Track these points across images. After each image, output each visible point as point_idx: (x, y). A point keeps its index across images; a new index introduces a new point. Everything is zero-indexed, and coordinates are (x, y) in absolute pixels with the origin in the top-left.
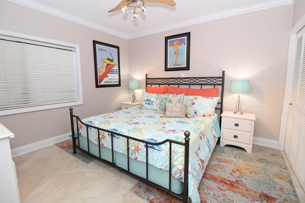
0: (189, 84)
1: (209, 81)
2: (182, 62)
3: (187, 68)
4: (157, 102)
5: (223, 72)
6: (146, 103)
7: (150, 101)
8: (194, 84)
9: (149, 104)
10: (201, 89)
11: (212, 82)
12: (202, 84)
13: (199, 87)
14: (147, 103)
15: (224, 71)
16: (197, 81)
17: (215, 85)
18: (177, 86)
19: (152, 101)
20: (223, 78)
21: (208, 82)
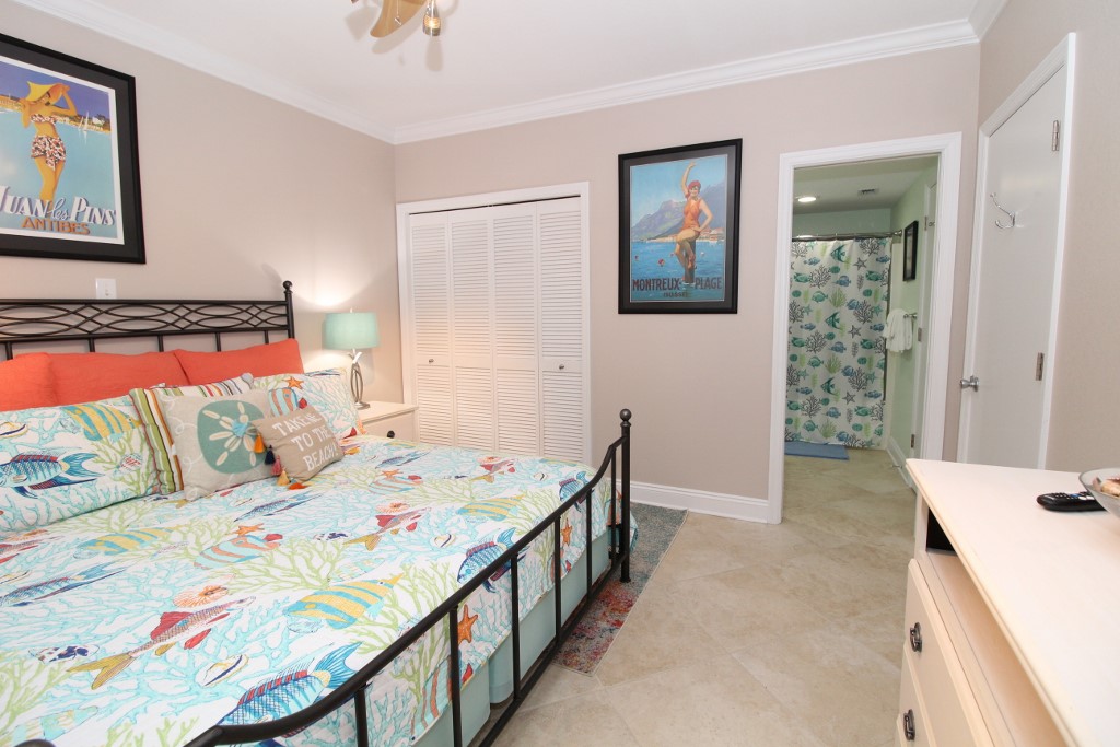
0: (159, 335)
1: (245, 317)
2: (96, 212)
3: (132, 251)
4: (111, 452)
5: (287, 285)
6: (26, 485)
7: (53, 460)
8: (183, 332)
9: (55, 483)
10: (219, 349)
11: (255, 322)
12: (218, 331)
13: (205, 344)
14: (34, 481)
15: (290, 284)
16: (194, 318)
17: (266, 331)
18: (80, 349)
19: (67, 460)
20: (287, 303)
21: (244, 322)
